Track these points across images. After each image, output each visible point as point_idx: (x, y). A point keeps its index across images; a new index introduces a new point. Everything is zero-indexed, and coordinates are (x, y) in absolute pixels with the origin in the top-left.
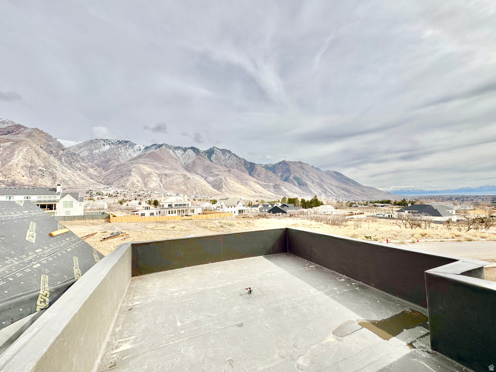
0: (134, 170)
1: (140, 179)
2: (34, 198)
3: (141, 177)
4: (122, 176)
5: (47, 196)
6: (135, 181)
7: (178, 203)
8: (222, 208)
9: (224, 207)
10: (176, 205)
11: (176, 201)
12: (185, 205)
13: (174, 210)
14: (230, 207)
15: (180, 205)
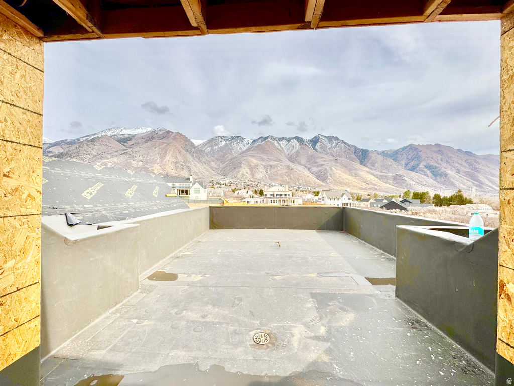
0: (244, 162)
1: (248, 171)
2: (177, 185)
3: (249, 169)
4: (235, 168)
5: (185, 184)
6: (245, 172)
7: (280, 193)
8: (323, 200)
9: (326, 199)
10: (277, 195)
11: (277, 190)
12: (285, 195)
13: (275, 199)
14: (333, 200)
15: (282, 195)
